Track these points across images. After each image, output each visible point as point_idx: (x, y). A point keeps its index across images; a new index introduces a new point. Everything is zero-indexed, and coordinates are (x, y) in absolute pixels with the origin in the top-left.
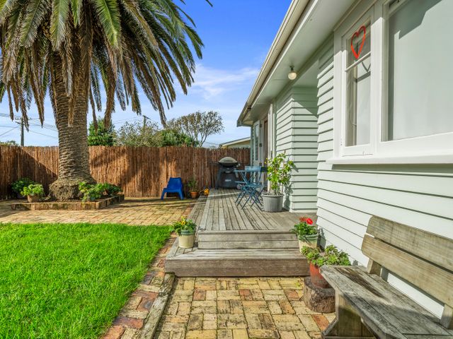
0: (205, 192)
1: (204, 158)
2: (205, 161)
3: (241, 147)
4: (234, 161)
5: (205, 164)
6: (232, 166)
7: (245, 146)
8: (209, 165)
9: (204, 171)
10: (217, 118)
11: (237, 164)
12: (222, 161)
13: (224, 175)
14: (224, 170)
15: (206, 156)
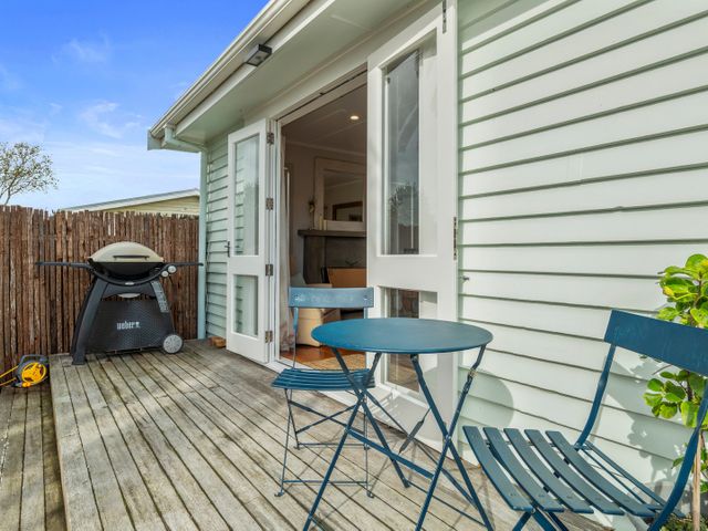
0: (25, 374)
1: (22, 246)
2: (23, 255)
3: (167, 212)
4: (155, 257)
5: (23, 268)
6: (141, 272)
7: (180, 211)
8: (44, 273)
9: (21, 291)
10: (38, 160)
11: (161, 266)
12: (103, 255)
13: (114, 309)
14: (112, 289)
15: (28, 237)
